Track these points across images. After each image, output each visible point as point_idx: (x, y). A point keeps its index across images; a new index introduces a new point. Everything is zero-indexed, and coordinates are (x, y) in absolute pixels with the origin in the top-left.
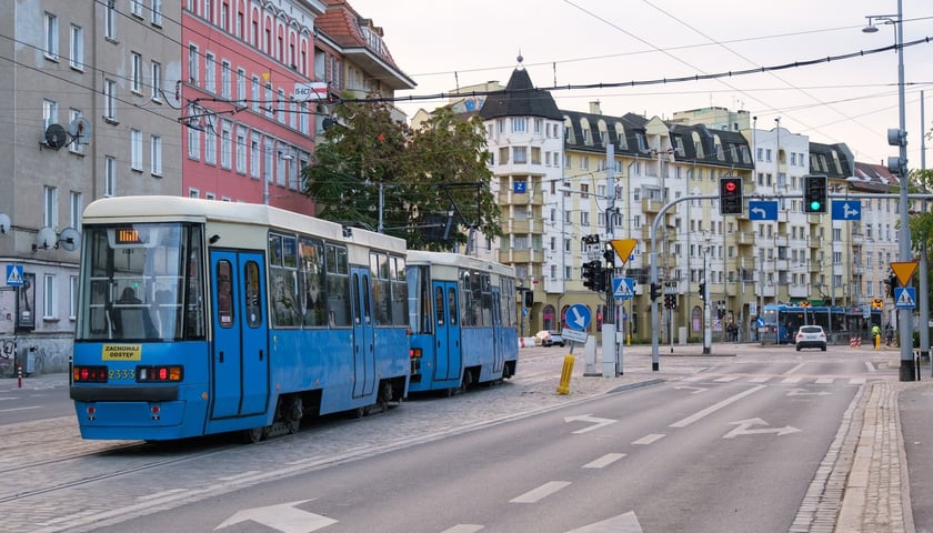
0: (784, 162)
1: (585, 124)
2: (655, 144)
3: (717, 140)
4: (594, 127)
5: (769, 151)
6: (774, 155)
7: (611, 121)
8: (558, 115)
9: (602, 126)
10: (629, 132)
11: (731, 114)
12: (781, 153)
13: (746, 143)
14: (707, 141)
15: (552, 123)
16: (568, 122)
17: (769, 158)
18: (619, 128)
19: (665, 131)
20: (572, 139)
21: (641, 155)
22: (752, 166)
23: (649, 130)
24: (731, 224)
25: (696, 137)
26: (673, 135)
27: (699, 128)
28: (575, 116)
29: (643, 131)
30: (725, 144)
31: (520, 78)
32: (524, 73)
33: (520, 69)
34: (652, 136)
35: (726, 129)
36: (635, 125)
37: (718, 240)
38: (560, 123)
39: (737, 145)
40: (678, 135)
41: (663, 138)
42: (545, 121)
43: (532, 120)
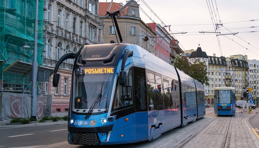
0: (255, 67)
1: (213, 59)
2: (228, 63)
3: (241, 62)
4: (215, 59)
5: (252, 65)
6: (253, 65)
7: (218, 58)
8: (207, 57)
9: (216, 59)
11: (243, 56)
12: (255, 65)
13: (247, 63)
14: (239, 62)
16: (209, 59)
17: (252, 66)
18: (220, 60)
19: (230, 60)
20: (210, 62)
21: (225, 65)
22: (248, 68)
23: (226, 60)
24: (244, 81)
25: (236, 61)
26: (231, 61)
27: (237, 59)
28: (211, 57)
29: (225, 60)
30: (243, 63)
32: (200, 48)
34: (227, 61)
35: (242, 60)
36: (223, 59)
37: (241, 84)
39: (245, 63)
40: (233, 61)
41: (229, 62)
42: (205, 58)
43: (202, 58)
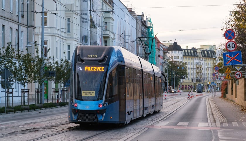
1: (186, 51)
2: (198, 54)
3: (210, 52)
4: (188, 51)
5: (219, 54)
7: (190, 50)
9: (189, 51)
10: (194, 52)
11: (212, 46)
12: (222, 54)
13: (215, 53)
14: (208, 53)
15: (181, 51)
17: (219, 56)
18: (192, 51)
20: (184, 54)
21: (196, 56)
22: (216, 57)
23: (197, 51)
24: (212, 69)
25: (206, 52)
26: (201, 52)
27: (206, 50)
29: (196, 52)
30: (211, 53)
31: (175, 43)
33: (175, 42)
34: (198, 53)
35: (211, 50)
36: (194, 50)
37: (209, 72)
38: (182, 51)
39: (213, 53)
40: (203, 52)
41: (200, 53)
42: (180, 51)
43: (178, 51)
